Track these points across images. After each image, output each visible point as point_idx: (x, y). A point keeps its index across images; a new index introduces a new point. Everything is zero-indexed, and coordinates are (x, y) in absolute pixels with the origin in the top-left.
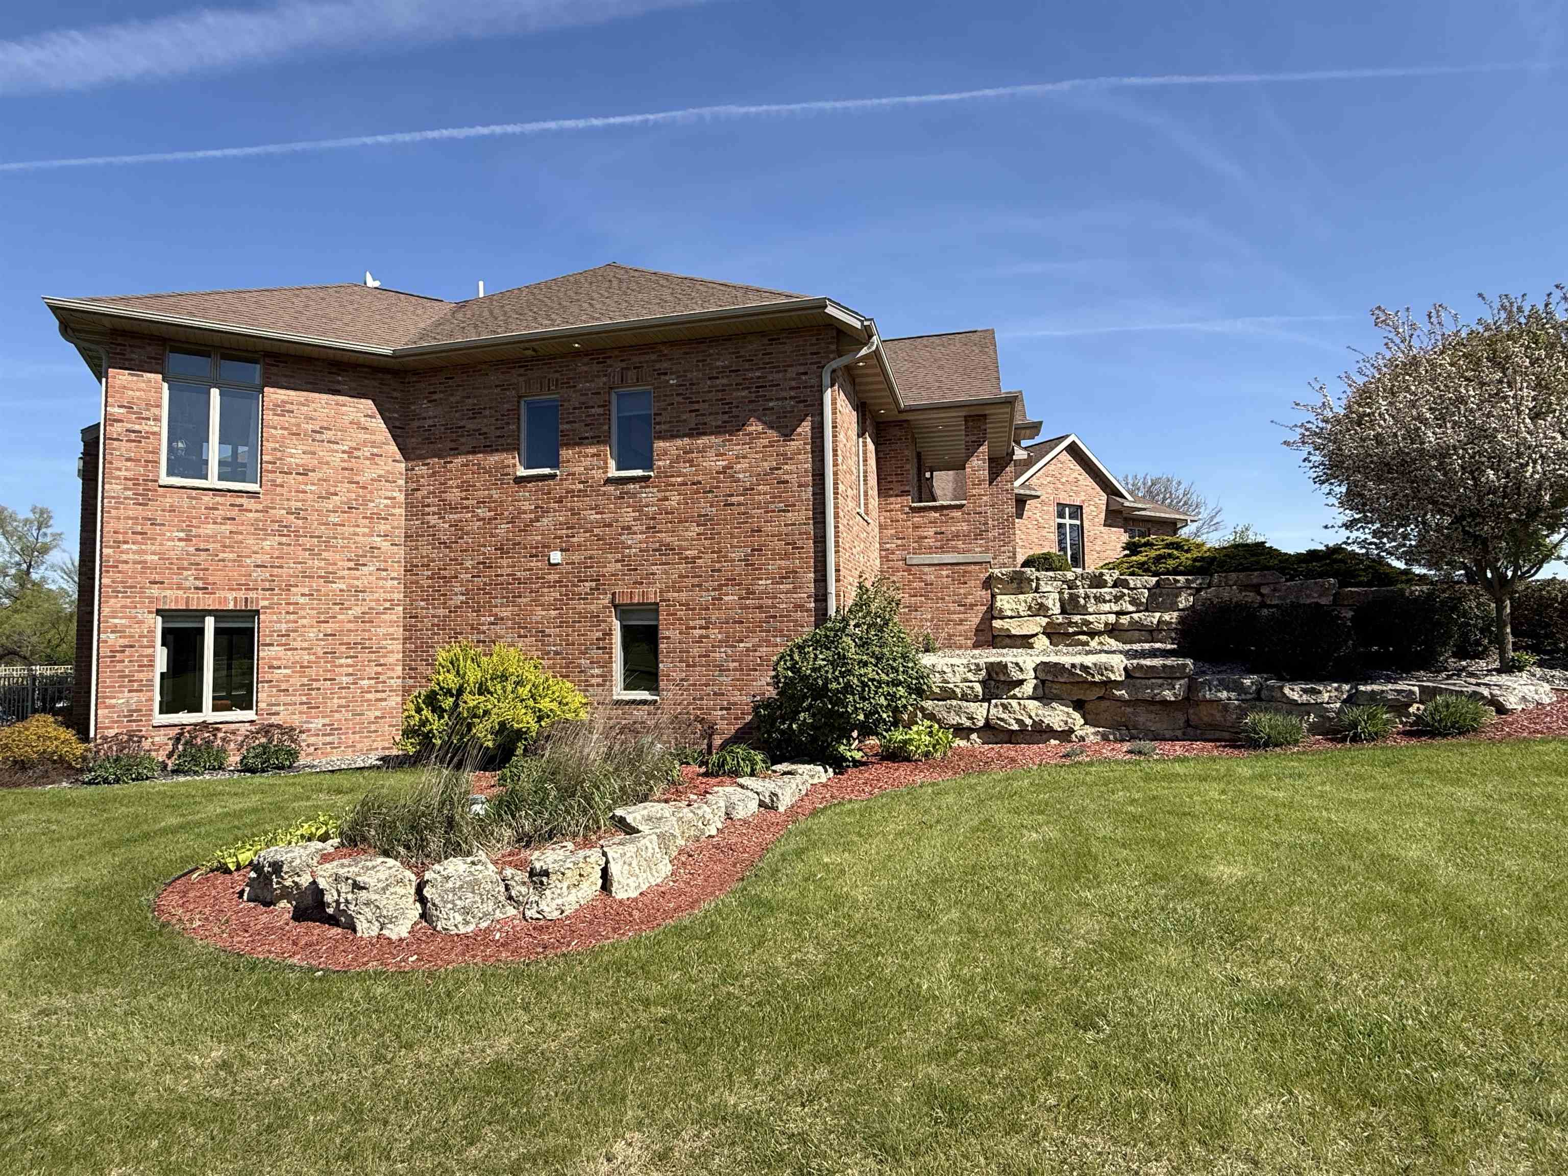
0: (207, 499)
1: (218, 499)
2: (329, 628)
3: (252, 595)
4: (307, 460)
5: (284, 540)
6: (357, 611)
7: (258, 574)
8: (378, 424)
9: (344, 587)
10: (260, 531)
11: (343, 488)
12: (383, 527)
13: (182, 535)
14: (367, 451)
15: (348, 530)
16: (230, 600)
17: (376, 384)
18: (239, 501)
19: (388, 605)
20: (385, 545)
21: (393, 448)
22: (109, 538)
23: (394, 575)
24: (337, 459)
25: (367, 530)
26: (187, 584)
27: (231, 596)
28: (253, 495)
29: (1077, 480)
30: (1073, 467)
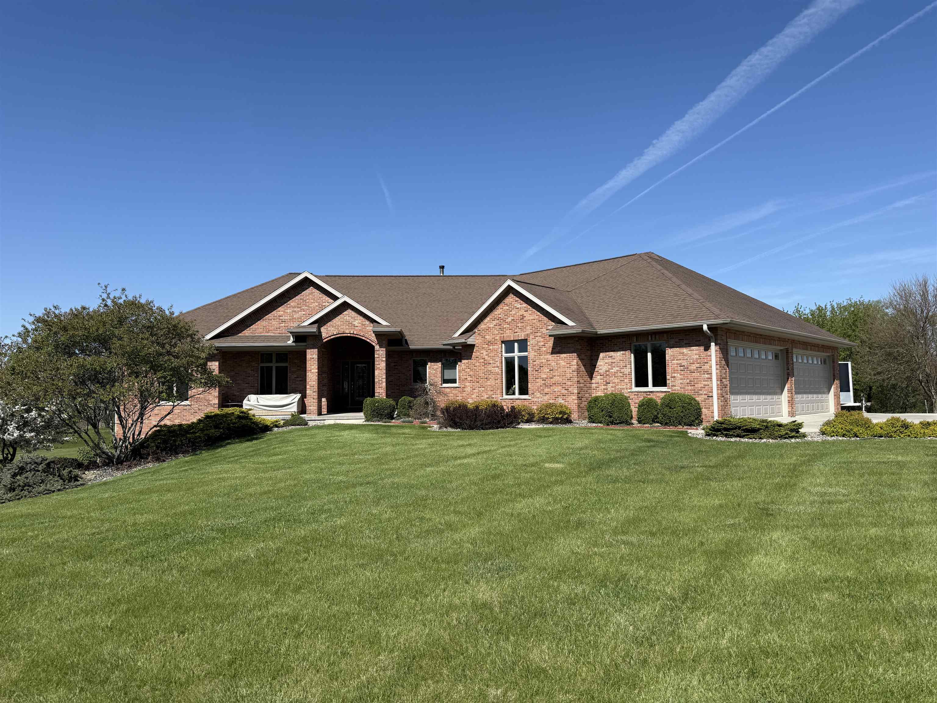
29: (523, 317)
30: (520, 306)
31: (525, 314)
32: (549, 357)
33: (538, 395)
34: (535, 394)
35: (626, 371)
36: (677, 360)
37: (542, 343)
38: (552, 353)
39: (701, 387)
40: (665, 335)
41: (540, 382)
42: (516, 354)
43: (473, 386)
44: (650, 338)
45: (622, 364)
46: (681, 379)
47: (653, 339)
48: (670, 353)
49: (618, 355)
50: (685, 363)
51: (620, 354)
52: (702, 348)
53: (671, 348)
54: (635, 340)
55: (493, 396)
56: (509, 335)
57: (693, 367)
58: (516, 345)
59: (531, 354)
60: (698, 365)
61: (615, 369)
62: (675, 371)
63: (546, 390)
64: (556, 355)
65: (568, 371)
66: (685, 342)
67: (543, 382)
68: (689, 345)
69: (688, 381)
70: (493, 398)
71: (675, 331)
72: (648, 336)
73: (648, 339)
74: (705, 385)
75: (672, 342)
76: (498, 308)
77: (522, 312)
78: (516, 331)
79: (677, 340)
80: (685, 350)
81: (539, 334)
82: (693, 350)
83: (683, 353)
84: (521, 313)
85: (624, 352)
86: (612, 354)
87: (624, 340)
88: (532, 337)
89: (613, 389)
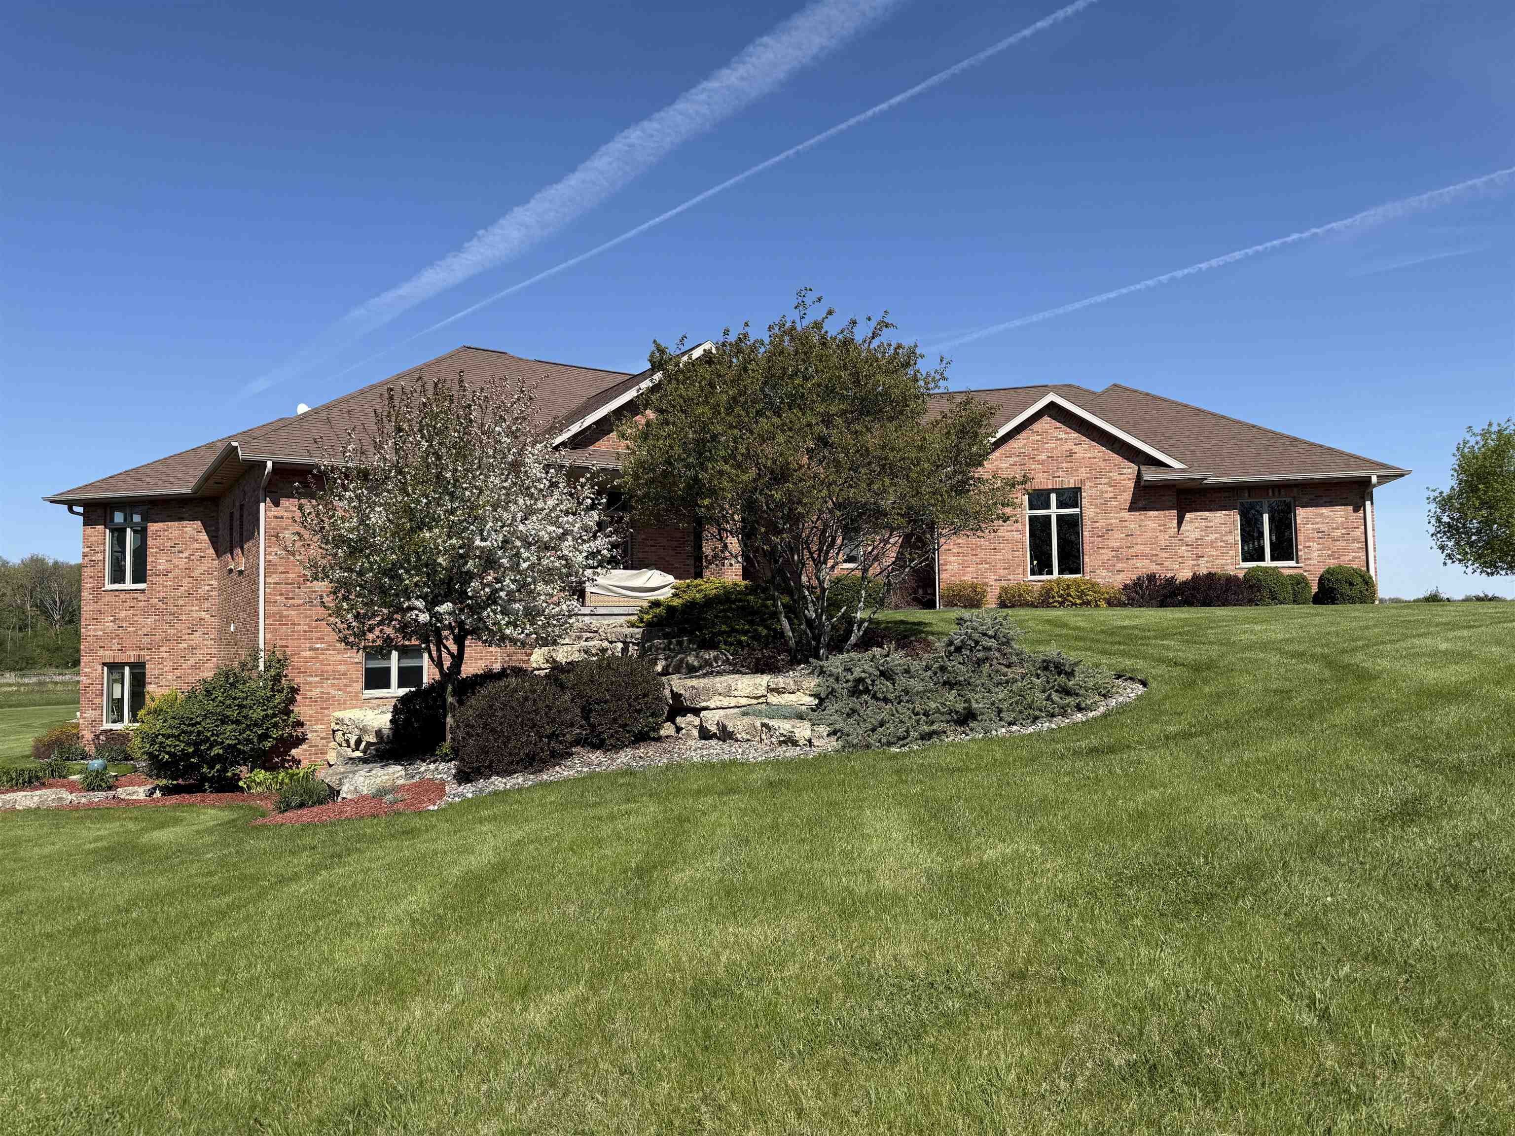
0: (122, 596)
1: (128, 596)
2: (178, 673)
3: (142, 653)
4: (168, 566)
5: (157, 617)
6: (192, 662)
7: (146, 640)
8: (204, 536)
9: (185, 646)
10: (146, 613)
11: (186, 581)
12: (206, 605)
13: (112, 618)
14: (198, 555)
15: (188, 608)
16: (131, 656)
17: (202, 509)
18: (136, 596)
19: (208, 657)
20: (207, 617)
21: (211, 551)
22: (83, 623)
23: (212, 637)
24: (182, 563)
25: (197, 608)
26: (114, 647)
27: (132, 653)
28: (142, 591)
29: (1071, 453)
30: (1064, 436)
31: (1076, 449)
32: (1126, 515)
33: (1104, 573)
34: (1098, 572)
35: (1230, 539)
36: (1313, 524)
37: (1112, 495)
38: (1131, 509)
39: (1350, 560)
40: (1295, 490)
41: (1107, 554)
42: (1054, 511)
43: (964, 561)
44: (1271, 494)
45: (1224, 529)
46: (1320, 550)
47: (1277, 493)
48: (1302, 514)
49: (1218, 517)
50: (1323, 528)
51: (1219, 514)
52: (1350, 508)
53: (1303, 507)
54: (1246, 495)
55: (1009, 577)
56: (1042, 481)
57: (1337, 533)
58: (1053, 497)
59: (1089, 510)
60: (1344, 531)
61: (1212, 537)
62: (1309, 539)
63: (1120, 566)
64: (1138, 513)
65: (1161, 536)
66: (1325, 499)
67: (1113, 554)
68: (1331, 503)
69: (1330, 552)
70: (1009, 580)
71: (1309, 484)
72: (1268, 490)
73: (1268, 494)
74: (1354, 557)
75: (1305, 500)
76: (1018, 437)
77: (1070, 445)
78: (1056, 474)
79: (1312, 497)
80: (1324, 511)
81: (1103, 481)
82: (1337, 511)
83: (1322, 514)
84: (1066, 447)
85: (1227, 512)
86: (1206, 514)
87: (1227, 494)
88: (1088, 484)
89: (1209, 565)
